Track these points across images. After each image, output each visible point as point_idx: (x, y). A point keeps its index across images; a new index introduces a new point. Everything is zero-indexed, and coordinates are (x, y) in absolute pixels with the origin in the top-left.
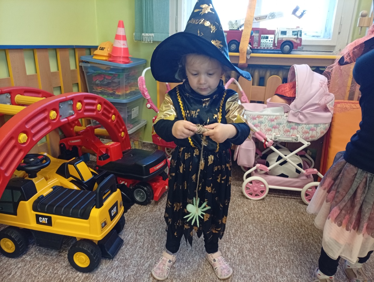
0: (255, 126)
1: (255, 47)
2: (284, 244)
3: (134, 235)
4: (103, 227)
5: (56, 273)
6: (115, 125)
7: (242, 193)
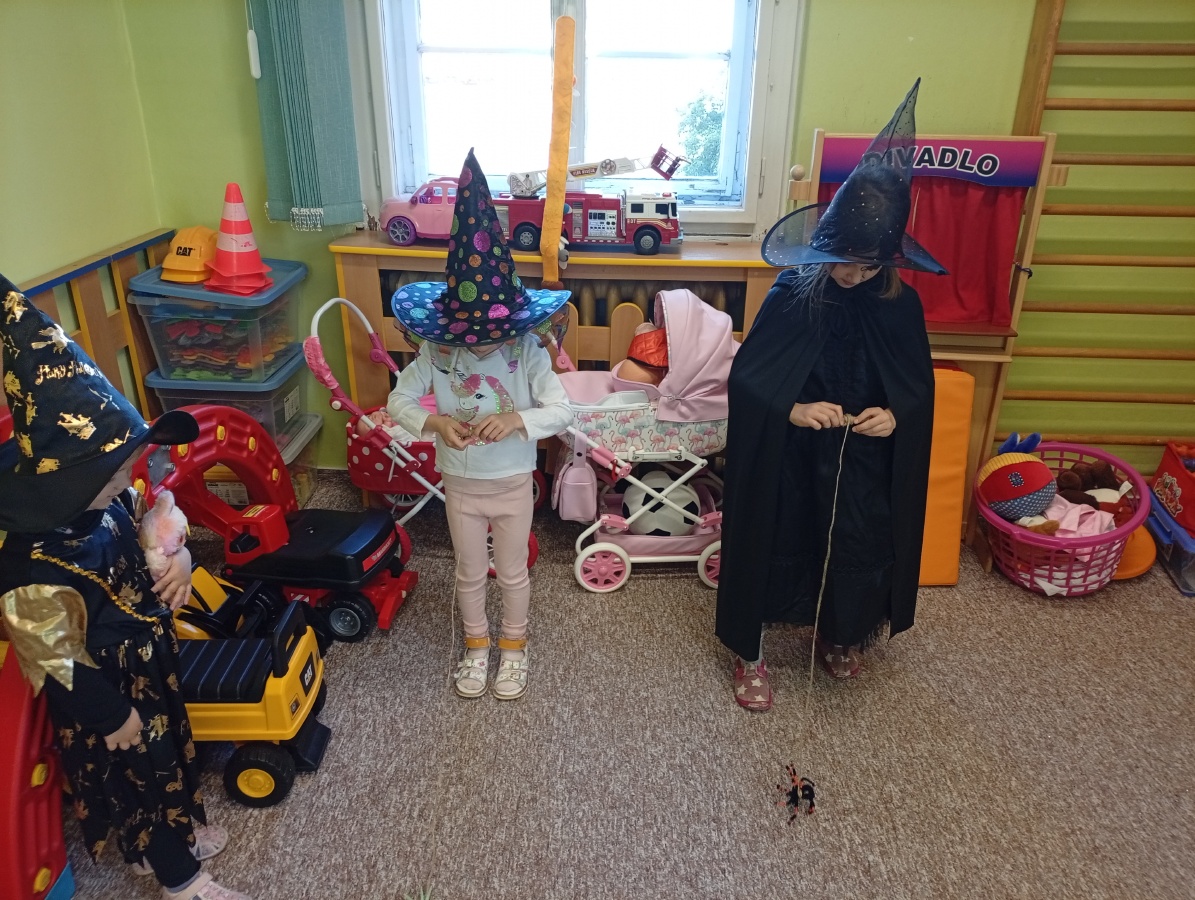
0: (590, 434)
1: (576, 239)
2: (661, 681)
4: (293, 713)
6: (257, 459)
7: (575, 579)
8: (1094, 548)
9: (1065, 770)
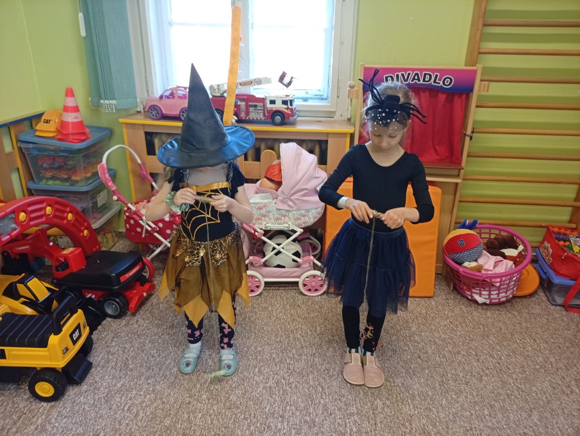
1: (242, 117)
3: (106, 355)
4: (64, 354)
5: (16, 407)
6: (74, 225)
8: (501, 279)
9: (473, 395)
